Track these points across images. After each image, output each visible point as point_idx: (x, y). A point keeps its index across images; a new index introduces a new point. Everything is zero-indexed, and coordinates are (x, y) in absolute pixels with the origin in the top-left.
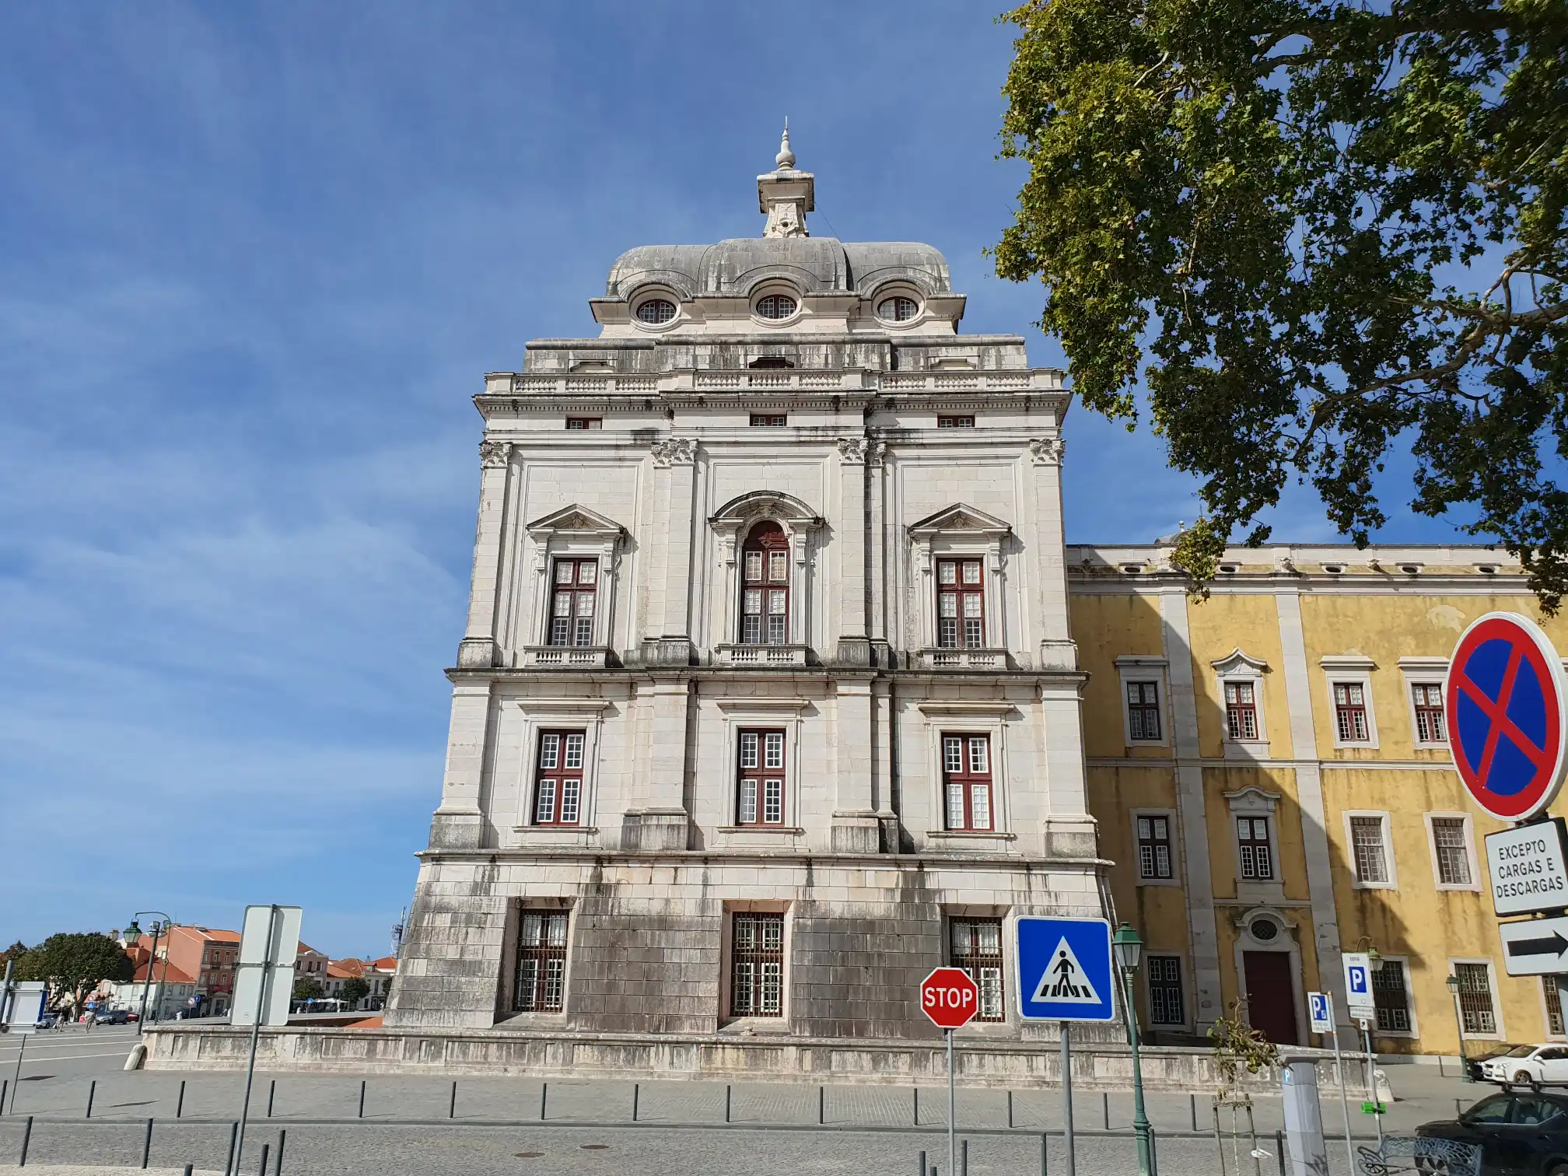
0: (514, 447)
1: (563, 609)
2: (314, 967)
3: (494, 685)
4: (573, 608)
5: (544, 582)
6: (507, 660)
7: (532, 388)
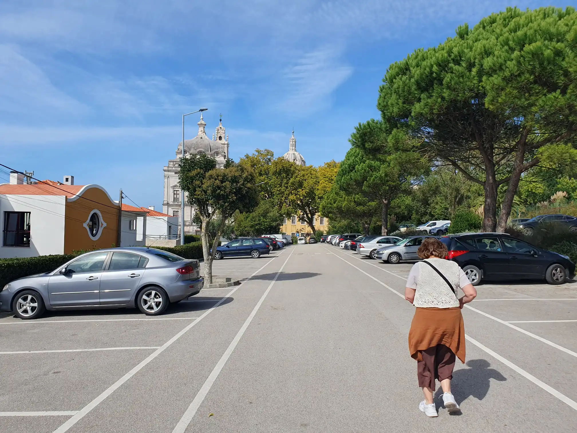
0: (168, 176)
1: (175, 197)
3: (168, 206)
4: (176, 196)
5: (173, 193)
6: (169, 203)
7: (170, 168)
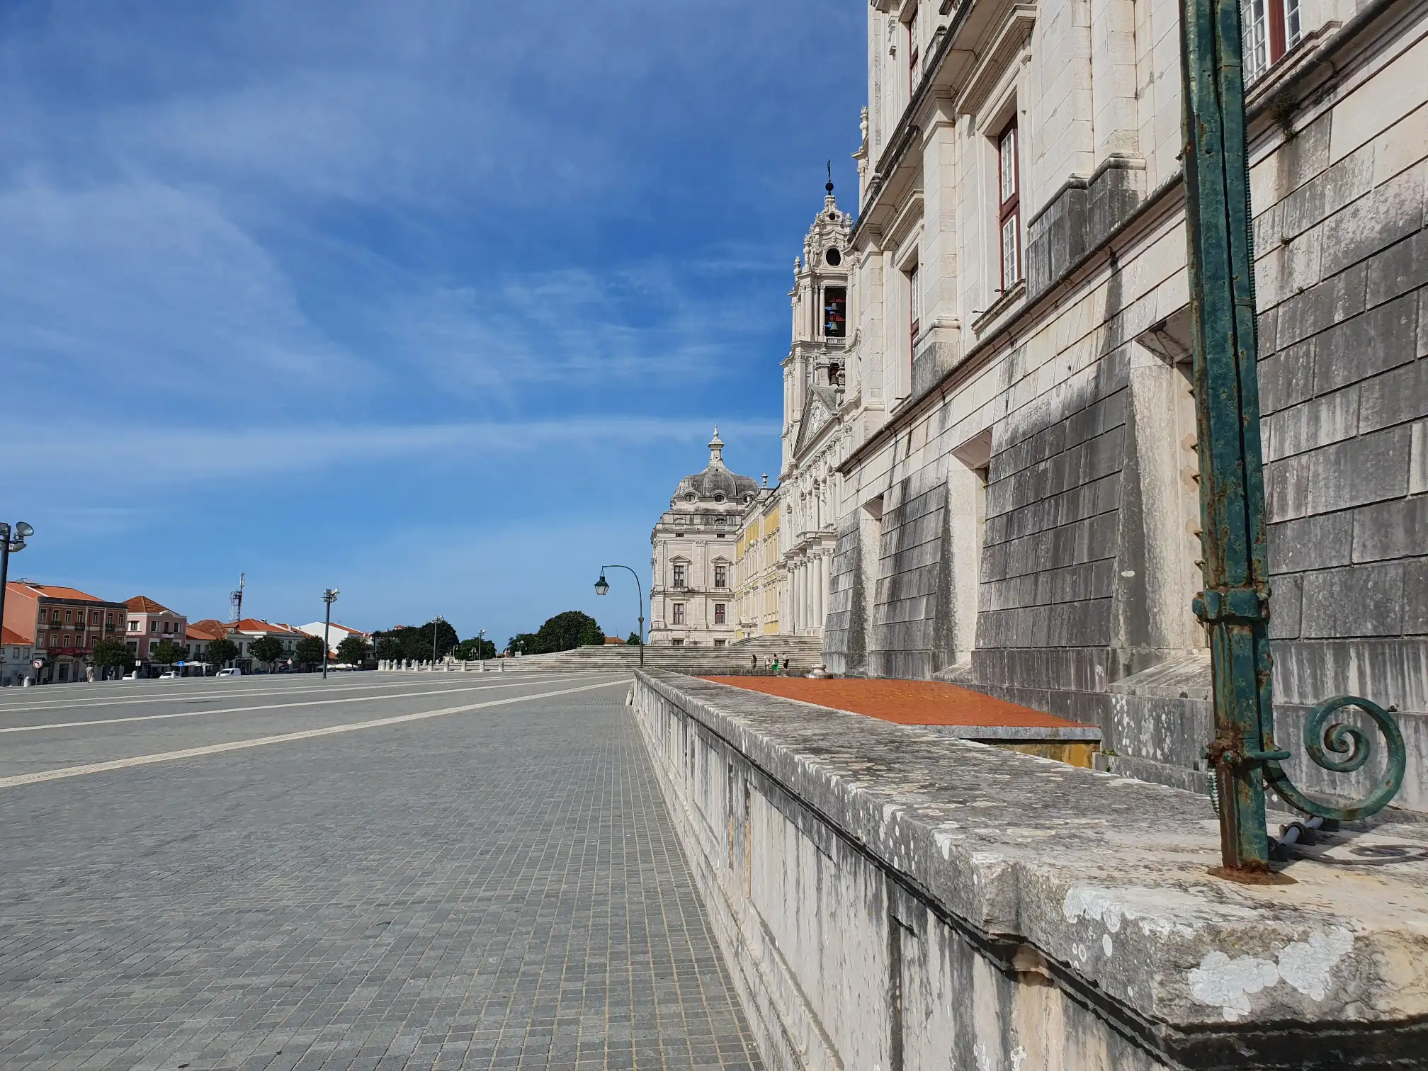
2: (171, 628)
